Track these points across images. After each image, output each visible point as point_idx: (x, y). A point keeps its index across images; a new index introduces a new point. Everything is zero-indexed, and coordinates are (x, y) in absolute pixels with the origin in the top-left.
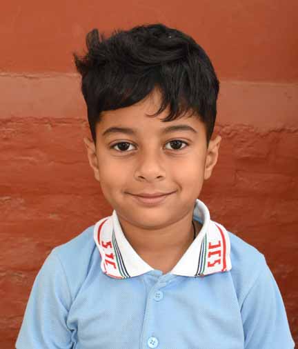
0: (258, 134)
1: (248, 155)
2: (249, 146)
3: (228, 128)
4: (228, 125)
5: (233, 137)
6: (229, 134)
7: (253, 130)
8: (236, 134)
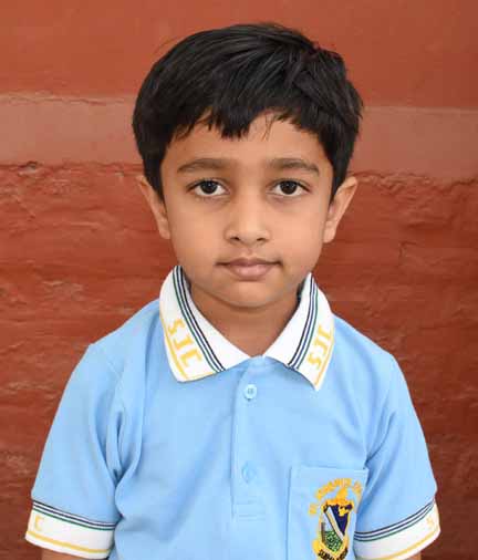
0: (435, 188)
1: (420, 220)
2: (421, 207)
3: (391, 178)
4: (390, 175)
5: (396, 193)
6: (391, 188)
7: (428, 182)
8: (402, 188)
